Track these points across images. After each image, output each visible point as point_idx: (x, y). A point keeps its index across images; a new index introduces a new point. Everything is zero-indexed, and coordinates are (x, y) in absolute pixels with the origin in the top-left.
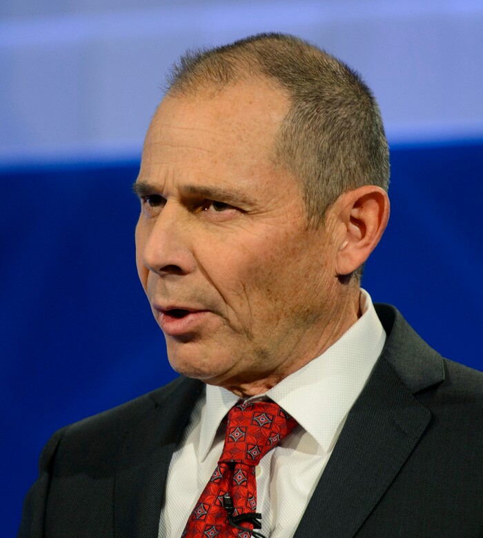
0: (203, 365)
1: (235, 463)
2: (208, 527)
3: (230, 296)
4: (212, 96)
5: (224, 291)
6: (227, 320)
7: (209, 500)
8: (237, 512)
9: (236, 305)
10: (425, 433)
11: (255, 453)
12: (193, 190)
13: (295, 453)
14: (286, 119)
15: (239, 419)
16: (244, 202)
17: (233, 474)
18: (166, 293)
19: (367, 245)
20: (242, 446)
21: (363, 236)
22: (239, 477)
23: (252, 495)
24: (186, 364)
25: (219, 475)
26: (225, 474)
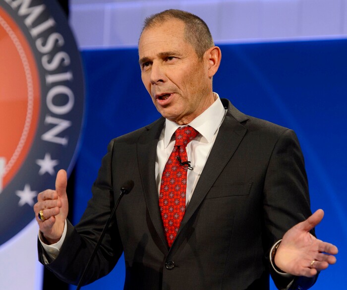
0: (175, 112)
1: (180, 146)
2: (173, 167)
3: (180, 86)
4: (160, 26)
5: (178, 85)
6: (181, 95)
7: (173, 158)
8: (182, 162)
9: (183, 89)
10: (245, 135)
11: (185, 143)
12: (162, 54)
13: (200, 143)
14: (185, 28)
15: (180, 132)
16: (179, 55)
17: (179, 150)
18: (159, 90)
19: (216, 66)
20: (182, 140)
21: (214, 64)
22: (182, 150)
23: (186, 156)
24: (169, 114)
25: (175, 150)
26: (177, 150)
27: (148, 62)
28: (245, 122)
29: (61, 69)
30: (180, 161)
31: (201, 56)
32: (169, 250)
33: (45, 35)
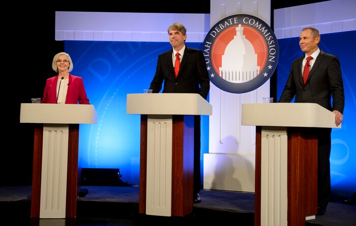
1: (308, 61)
12: (304, 37)
13: (313, 60)
15: (308, 58)
16: (308, 38)
27: (301, 39)
28: (324, 55)
29: (272, 44)
30: (308, 65)
31: (314, 38)
32: (304, 86)
33: (268, 36)
